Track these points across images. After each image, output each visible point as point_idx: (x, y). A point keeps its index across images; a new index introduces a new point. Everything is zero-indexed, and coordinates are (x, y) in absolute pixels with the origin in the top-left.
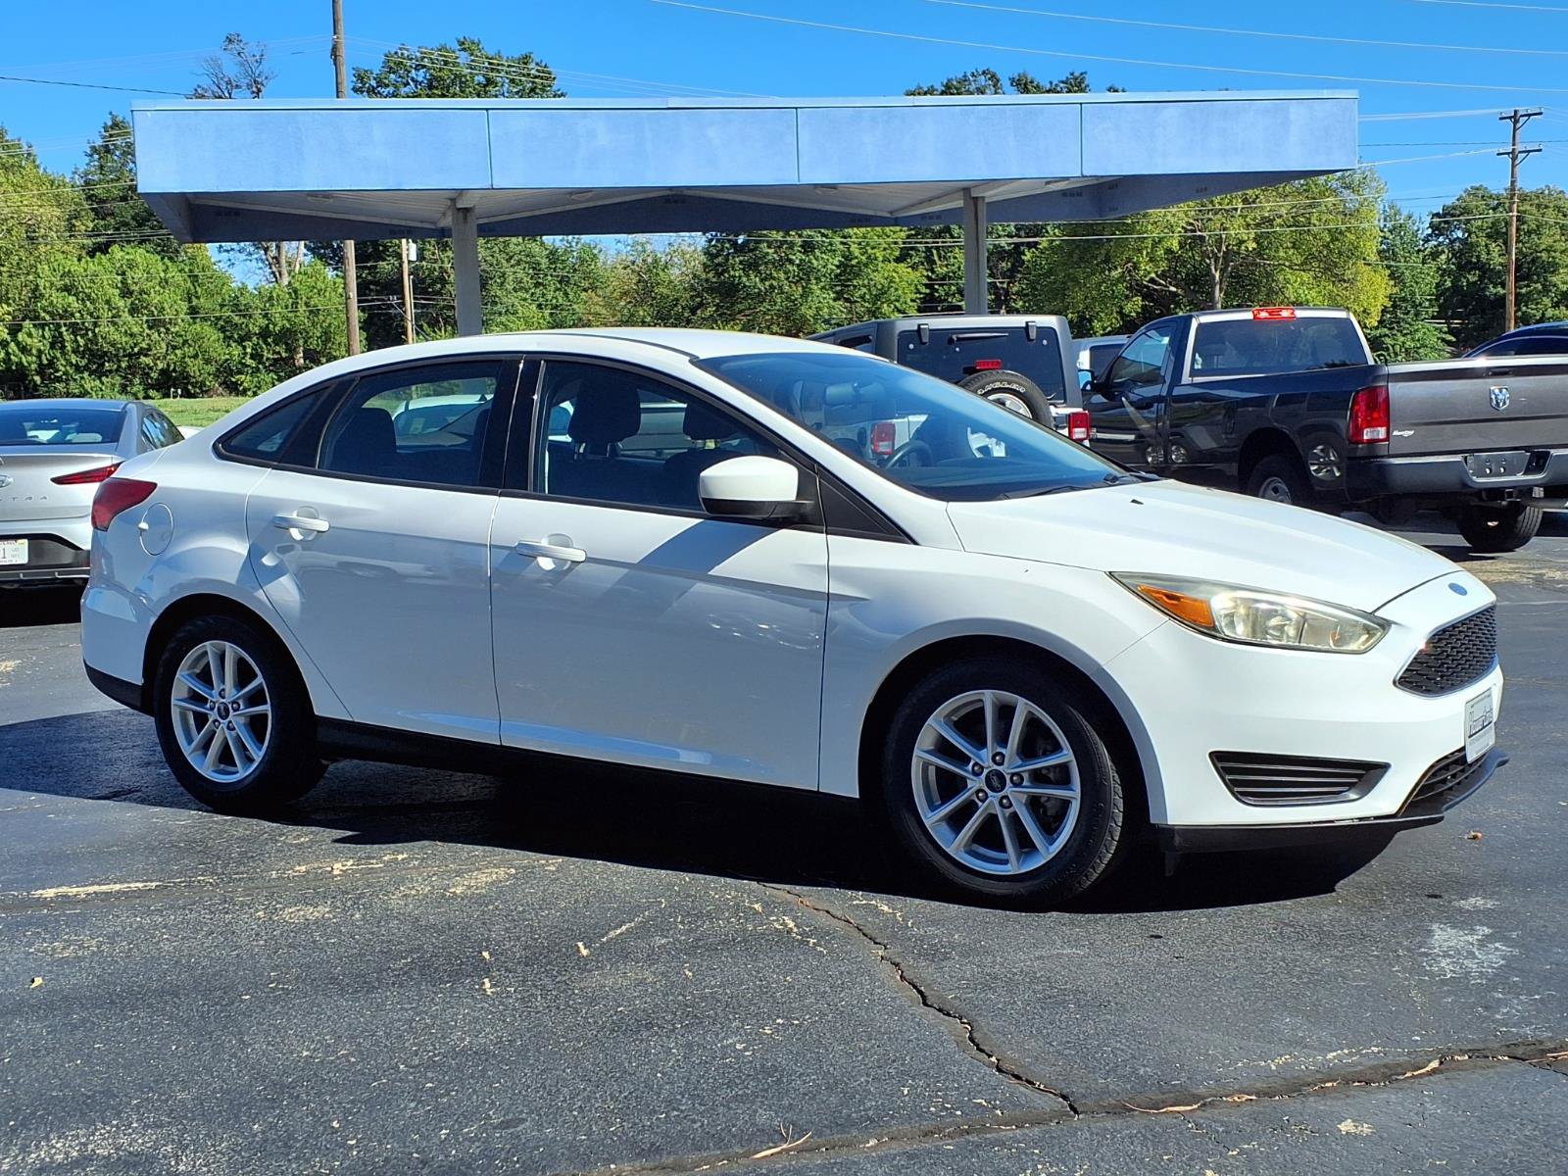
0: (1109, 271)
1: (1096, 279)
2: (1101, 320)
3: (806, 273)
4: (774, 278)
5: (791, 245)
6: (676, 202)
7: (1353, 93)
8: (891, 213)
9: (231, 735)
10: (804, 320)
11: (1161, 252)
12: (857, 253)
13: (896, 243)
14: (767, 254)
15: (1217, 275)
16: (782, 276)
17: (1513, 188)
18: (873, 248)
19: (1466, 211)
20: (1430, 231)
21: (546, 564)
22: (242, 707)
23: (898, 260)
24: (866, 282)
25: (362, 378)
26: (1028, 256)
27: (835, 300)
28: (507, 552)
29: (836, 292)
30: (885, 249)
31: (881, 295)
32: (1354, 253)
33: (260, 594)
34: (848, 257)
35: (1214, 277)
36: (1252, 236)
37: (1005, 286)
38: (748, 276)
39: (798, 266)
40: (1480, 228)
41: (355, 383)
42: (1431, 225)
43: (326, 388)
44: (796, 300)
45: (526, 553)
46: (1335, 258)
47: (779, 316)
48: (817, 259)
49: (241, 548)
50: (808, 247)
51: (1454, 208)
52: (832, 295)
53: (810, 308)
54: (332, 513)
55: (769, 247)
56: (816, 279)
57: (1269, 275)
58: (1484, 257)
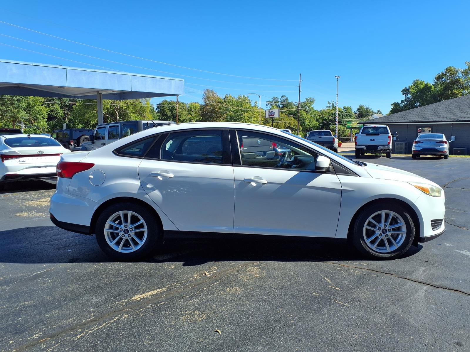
0: (94, 111)
1: (91, 112)
2: (92, 121)
3: (18, 107)
4: (9, 108)
5: (14, 100)
6: (17, 88)
7: (183, 80)
8: (74, 95)
9: (129, 238)
10: (18, 118)
11: (106, 108)
12: (31, 103)
13: (42, 101)
14: (7, 102)
15: (117, 113)
16: (12, 107)
17: (177, 101)
18: (36, 102)
19: (163, 104)
20: (157, 108)
21: (254, 184)
22: (133, 230)
23: (42, 105)
24: (34, 110)
25: (171, 133)
26: (74, 107)
27: (26, 113)
28: (241, 181)
29: (26, 112)
30: (39, 103)
31: (38, 113)
32: (145, 111)
33: (147, 196)
34: (29, 104)
35: (117, 114)
36: (125, 106)
37: (67, 113)
38: (2, 107)
39: (16, 105)
40: (166, 108)
41: (169, 135)
42: (157, 107)
43: (158, 136)
44: (16, 113)
45: (247, 182)
46: (141, 111)
47: (11, 117)
48: (21, 104)
49: (138, 183)
50: (18, 101)
51: (161, 103)
52: (25, 113)
53: (20, 115)
54: (173, 172)
55: (8, 100)
56: (21, 108)
57: (127, 114)
58: (167, 113)
